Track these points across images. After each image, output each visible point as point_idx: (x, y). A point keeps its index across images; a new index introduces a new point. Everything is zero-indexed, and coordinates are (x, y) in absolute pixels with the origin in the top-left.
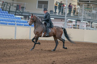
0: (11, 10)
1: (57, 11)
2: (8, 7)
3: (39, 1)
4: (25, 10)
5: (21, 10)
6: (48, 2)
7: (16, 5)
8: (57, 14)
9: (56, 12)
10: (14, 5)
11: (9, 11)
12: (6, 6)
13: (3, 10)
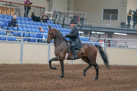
0: (66, 22)
1: (132, 23)
2: (62, 19)
3: (104, 10)
4: (85, 23)
5: (79, 23)
6: (117, 10)
7: (72, 16)
8: (132, 28)
9: (129, 25)
10: (70, 16)
11: (63, 25)
12: (58, 17)
13: (54, 23)
